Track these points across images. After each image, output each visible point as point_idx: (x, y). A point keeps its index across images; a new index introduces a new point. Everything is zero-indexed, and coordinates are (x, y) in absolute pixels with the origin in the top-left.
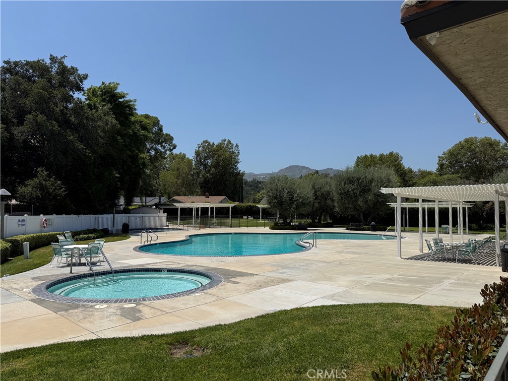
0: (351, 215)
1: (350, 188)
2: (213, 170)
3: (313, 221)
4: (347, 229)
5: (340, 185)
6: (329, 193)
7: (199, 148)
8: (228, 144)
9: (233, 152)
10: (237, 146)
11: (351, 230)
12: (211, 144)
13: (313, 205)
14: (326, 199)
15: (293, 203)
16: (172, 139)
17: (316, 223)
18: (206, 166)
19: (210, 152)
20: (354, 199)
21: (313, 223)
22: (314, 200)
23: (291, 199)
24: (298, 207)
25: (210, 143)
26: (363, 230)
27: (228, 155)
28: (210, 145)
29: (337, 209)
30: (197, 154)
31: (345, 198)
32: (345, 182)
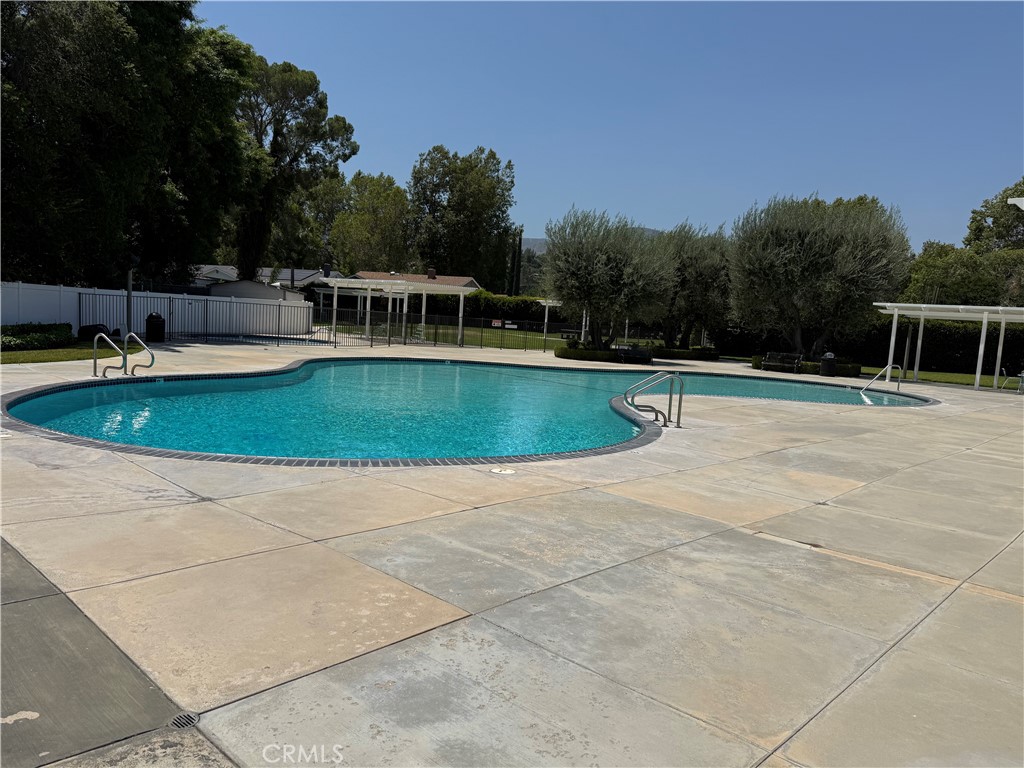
0: (769, 331)
1: (778, 256)
2: (451, 216)
3: (670, 340)
4: (757, 367)
5: (750, 248)
6: (716, 271)
7: (421, 164)
8: (487, 161)
9: (499, 181)
10: (509, 166)
11: (767, 368)
12: (451, 155)
13: (673, 299)
14: (707, 288)
15: (619, 291)
16: (349, 129)
17: (675, 347)
18: (435, 206)
19: (445, 174)
20: (784, 288)
21: (667, 347)
22: (675, 286)
23: (616, 281)
24: (632, 303)
25: (447, 153)
26: (800, 371)
27: (485, 184)
28: (447, 158)
29: (734, 315)
30: (418, 176)
31: (761, 285)
32: (768, 239)
